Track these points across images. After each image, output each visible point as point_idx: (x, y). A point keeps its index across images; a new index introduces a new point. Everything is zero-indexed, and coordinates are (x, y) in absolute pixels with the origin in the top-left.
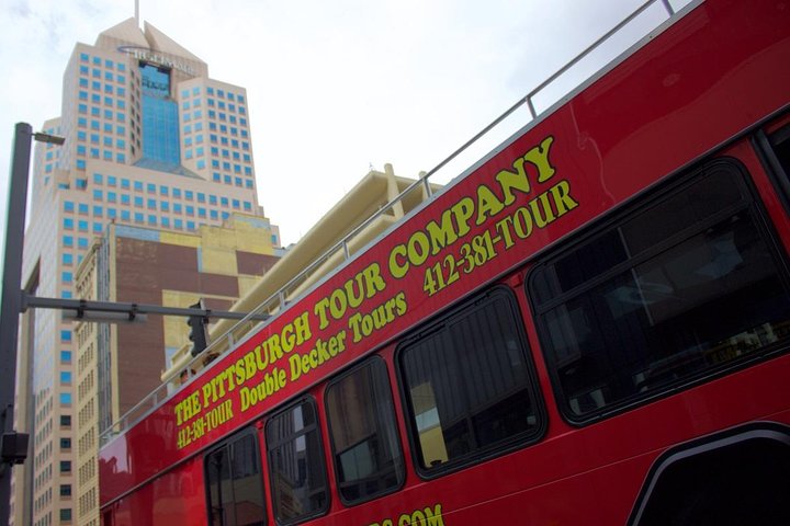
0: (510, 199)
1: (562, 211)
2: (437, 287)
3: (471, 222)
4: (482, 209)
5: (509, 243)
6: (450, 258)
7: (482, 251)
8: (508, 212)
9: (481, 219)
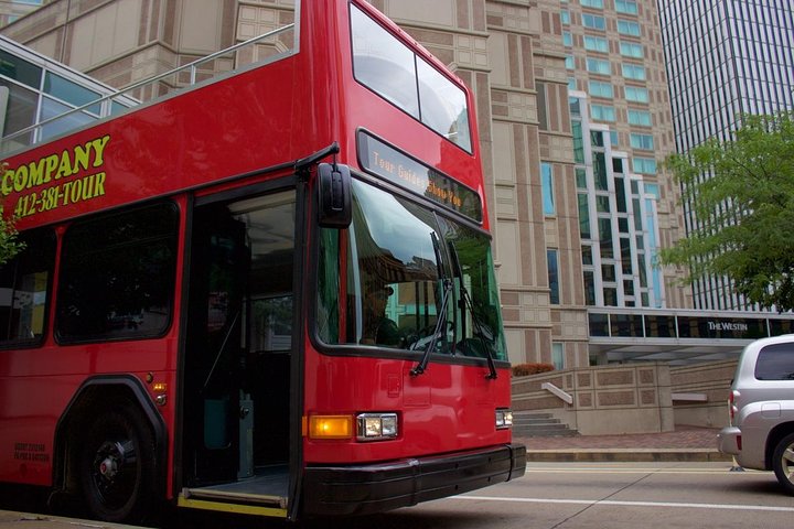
0: (76, 170)
1: (96, 194)
2: (22, 213)
3: (53, 174)
4: (61, 169)
5: (66, 202)
6: (34, 195)
7: (51, 200)
8: (73, 178)
9: (58, 176)
